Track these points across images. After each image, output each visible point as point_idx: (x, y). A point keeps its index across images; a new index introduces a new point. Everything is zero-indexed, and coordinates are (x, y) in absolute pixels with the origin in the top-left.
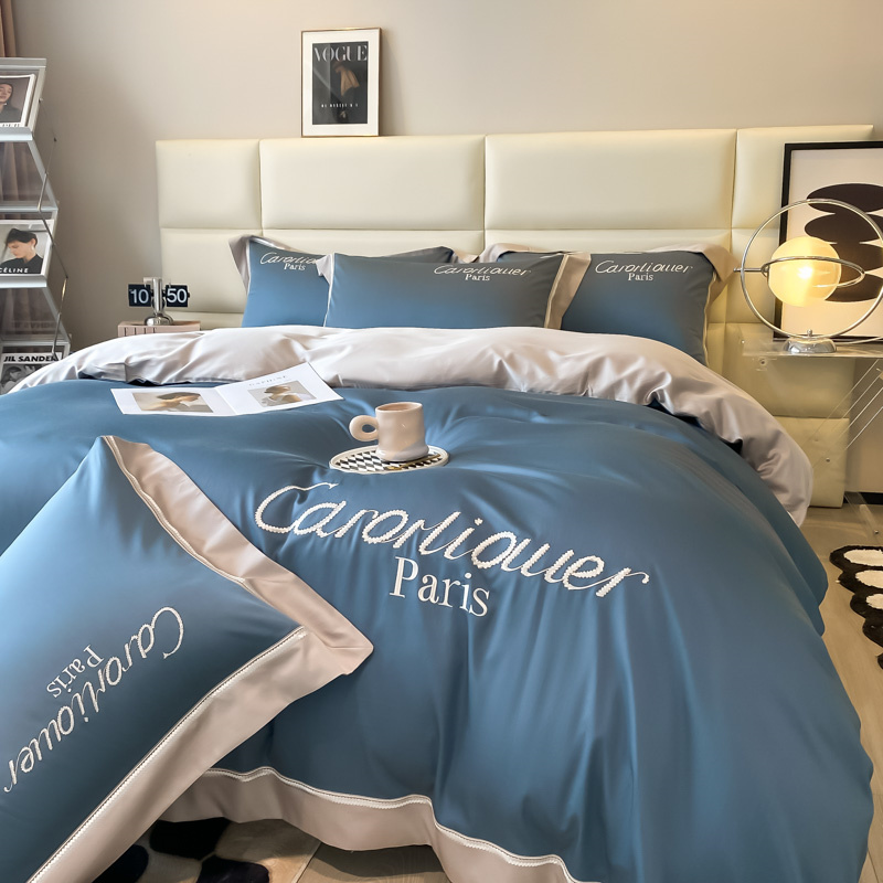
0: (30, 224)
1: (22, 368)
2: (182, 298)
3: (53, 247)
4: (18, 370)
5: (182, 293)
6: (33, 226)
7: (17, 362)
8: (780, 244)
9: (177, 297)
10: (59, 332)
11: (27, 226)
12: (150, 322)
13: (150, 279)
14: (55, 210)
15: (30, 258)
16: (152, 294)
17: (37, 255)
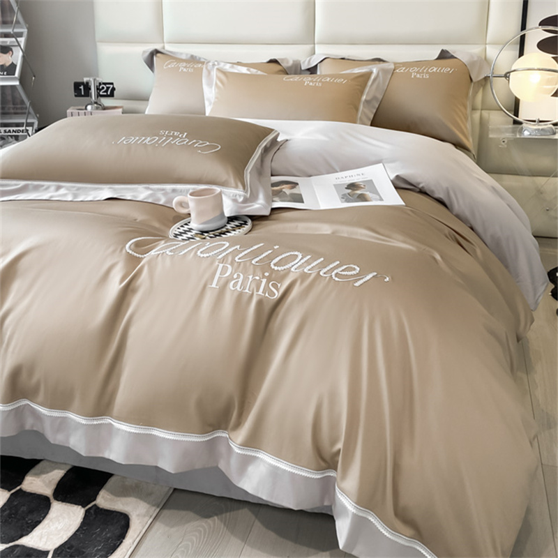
0: (8, 41)
1: (6, 138)
3: (23, 57)
4: (4, 139)
6: (11, 42)
7: (3, 134)
8: (519, 57)
10: (29, 113)
11: (7, 42)
12: (89, 107)
13: (88, 78)
14: (25, 31)
15: (8, 64)
16: (90, 89)
17: (13, 63)
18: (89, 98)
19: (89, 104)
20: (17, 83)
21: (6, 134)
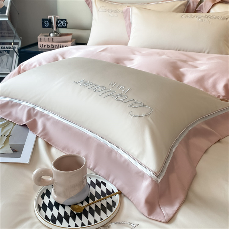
1: (2, 52)
5: (64, 22)
15: (1, 7)
16: (52, 23)
18: (51, 29)
19: (51, 33)
20: (7, 19)
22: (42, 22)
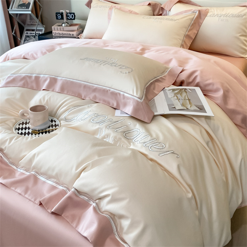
1: (30, 36)
2: (72, 17)
4: (29, 37)
5: (72, 16)
7: (29, 34)
9: (71, 17)
12: (63, 25)
13: (62, 11)
15: (27, 3)
16: (63, 16)
17: (29, 2)
18: (63, 20)
19: (63, 23)
20: (30, 13)
21: (31, 35)
22: (56, 15)
